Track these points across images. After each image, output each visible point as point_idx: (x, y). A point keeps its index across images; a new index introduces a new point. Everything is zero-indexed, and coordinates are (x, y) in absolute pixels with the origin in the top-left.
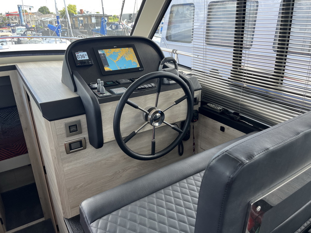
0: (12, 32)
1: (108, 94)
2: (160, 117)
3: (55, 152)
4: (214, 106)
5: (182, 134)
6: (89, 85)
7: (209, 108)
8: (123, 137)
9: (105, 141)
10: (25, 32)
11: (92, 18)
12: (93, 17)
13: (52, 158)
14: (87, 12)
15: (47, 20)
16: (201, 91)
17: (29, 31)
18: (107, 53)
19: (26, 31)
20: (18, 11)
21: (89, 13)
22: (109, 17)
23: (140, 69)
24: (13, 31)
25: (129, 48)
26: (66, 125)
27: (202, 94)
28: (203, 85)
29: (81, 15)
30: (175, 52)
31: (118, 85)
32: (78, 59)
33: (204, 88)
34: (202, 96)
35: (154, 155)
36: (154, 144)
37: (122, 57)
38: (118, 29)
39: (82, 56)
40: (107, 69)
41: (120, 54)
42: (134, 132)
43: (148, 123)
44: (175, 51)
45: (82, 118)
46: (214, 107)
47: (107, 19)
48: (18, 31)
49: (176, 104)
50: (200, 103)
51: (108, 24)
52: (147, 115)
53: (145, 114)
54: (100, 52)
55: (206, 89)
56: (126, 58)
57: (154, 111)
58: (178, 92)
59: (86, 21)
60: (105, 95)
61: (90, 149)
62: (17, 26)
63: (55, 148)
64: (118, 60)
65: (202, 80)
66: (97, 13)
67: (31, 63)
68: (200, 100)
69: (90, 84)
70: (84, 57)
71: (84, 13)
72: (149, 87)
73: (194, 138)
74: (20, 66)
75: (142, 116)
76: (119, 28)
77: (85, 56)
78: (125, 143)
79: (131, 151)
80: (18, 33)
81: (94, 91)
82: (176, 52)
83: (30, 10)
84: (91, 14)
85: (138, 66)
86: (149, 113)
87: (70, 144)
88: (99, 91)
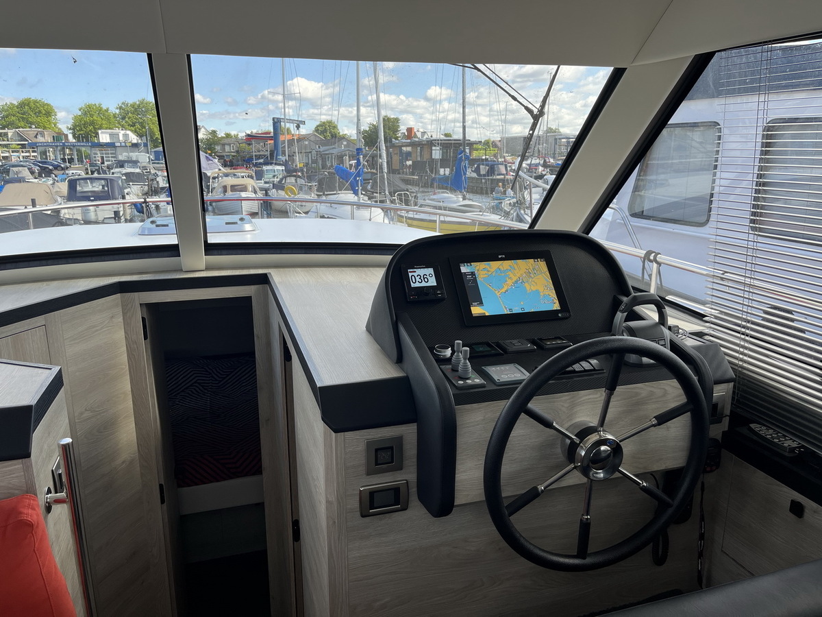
0: (255, 178)
1: (478, 381)
2: (609, 456)
3: (336, 508)
4: (771, 435)
5: (670, 511)
6: (431, 349)
7: (755, 438)
8: (504, 495)
9: (458, 500)
10: (281, 180)
11: (434, 148)
12: (435, 146)
13: (328, 523)
14: (424, 133)
15: (331, 151)
16: (732, 384)
17: (290, 176)
18: (482, 272)
19: (285, 177)
20: (272, 131)
21: (426, 136)
22: (475, 146)
23: (560, 315)
24: (259, 176)
25: (536, 260)
26: (369, 444)
27: (734, 392)
28: (740, 369)
29: (409, 141)
30: (652, 258)
31: (503, 355)
32: (413, 285)
33: (742, 376)
34: (733, 398)
35: (585, 558)
36: (585, 527)
37: (516, 282)
38: (494, 174)
39: (422, 278)
40: (476, 310)
41: (511, 275)
42: (535, 488)
43: (575, 467)
44: (653, 254)
45: (408, 432)
46: (773, 438)
47: (470, 149)
48: (268, 177)
49: (659, 424)
50: (728, 418)
51: (472, 162)
52: (573, 447)
53: (568, 441)
54: (464, 269)
55: (748, 380)
56: (526, 285)
57: (593, 438)
58: (666, 390)
59: (419, 154)
60: (469, 381)
61: (417, 513)
62: (266, 163)
63: (338, 499)
64: (507, 291)
65: (737, 355)
66: (446, 135)
67: (299, 269)
68: (727, 412)
69: (435, 349)
70: (426, 280)
71: (416, 136)
72: (585, 371)
73: (702, 519)
74: (277, 277)
75: (559, 447)
76: (496, 173)
77: (428, 277)
78: (511, 514)
79: (522, 541)
80: (267, 180)
81: (442, 367)
82: (655, 257)
83: (298, 129)
84: (432, 139)
85: (557, 306)
86: (580, 443)
87: (372, 494)
88: (455, 370)
